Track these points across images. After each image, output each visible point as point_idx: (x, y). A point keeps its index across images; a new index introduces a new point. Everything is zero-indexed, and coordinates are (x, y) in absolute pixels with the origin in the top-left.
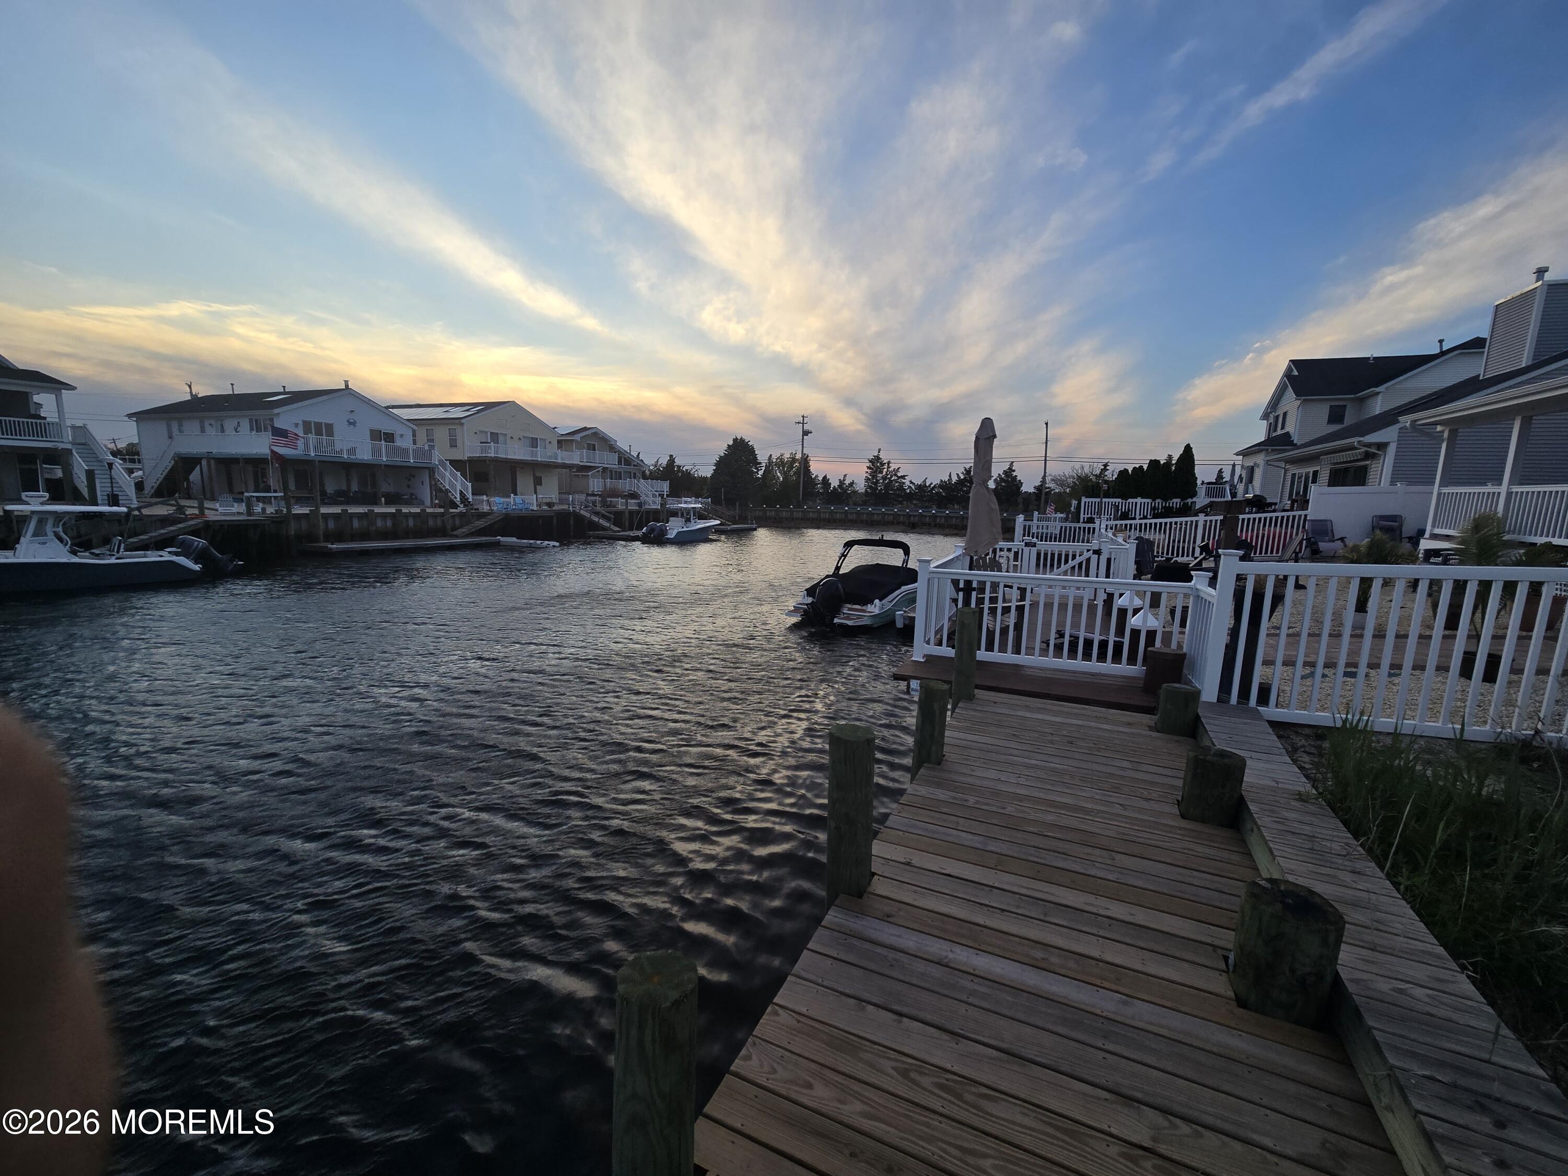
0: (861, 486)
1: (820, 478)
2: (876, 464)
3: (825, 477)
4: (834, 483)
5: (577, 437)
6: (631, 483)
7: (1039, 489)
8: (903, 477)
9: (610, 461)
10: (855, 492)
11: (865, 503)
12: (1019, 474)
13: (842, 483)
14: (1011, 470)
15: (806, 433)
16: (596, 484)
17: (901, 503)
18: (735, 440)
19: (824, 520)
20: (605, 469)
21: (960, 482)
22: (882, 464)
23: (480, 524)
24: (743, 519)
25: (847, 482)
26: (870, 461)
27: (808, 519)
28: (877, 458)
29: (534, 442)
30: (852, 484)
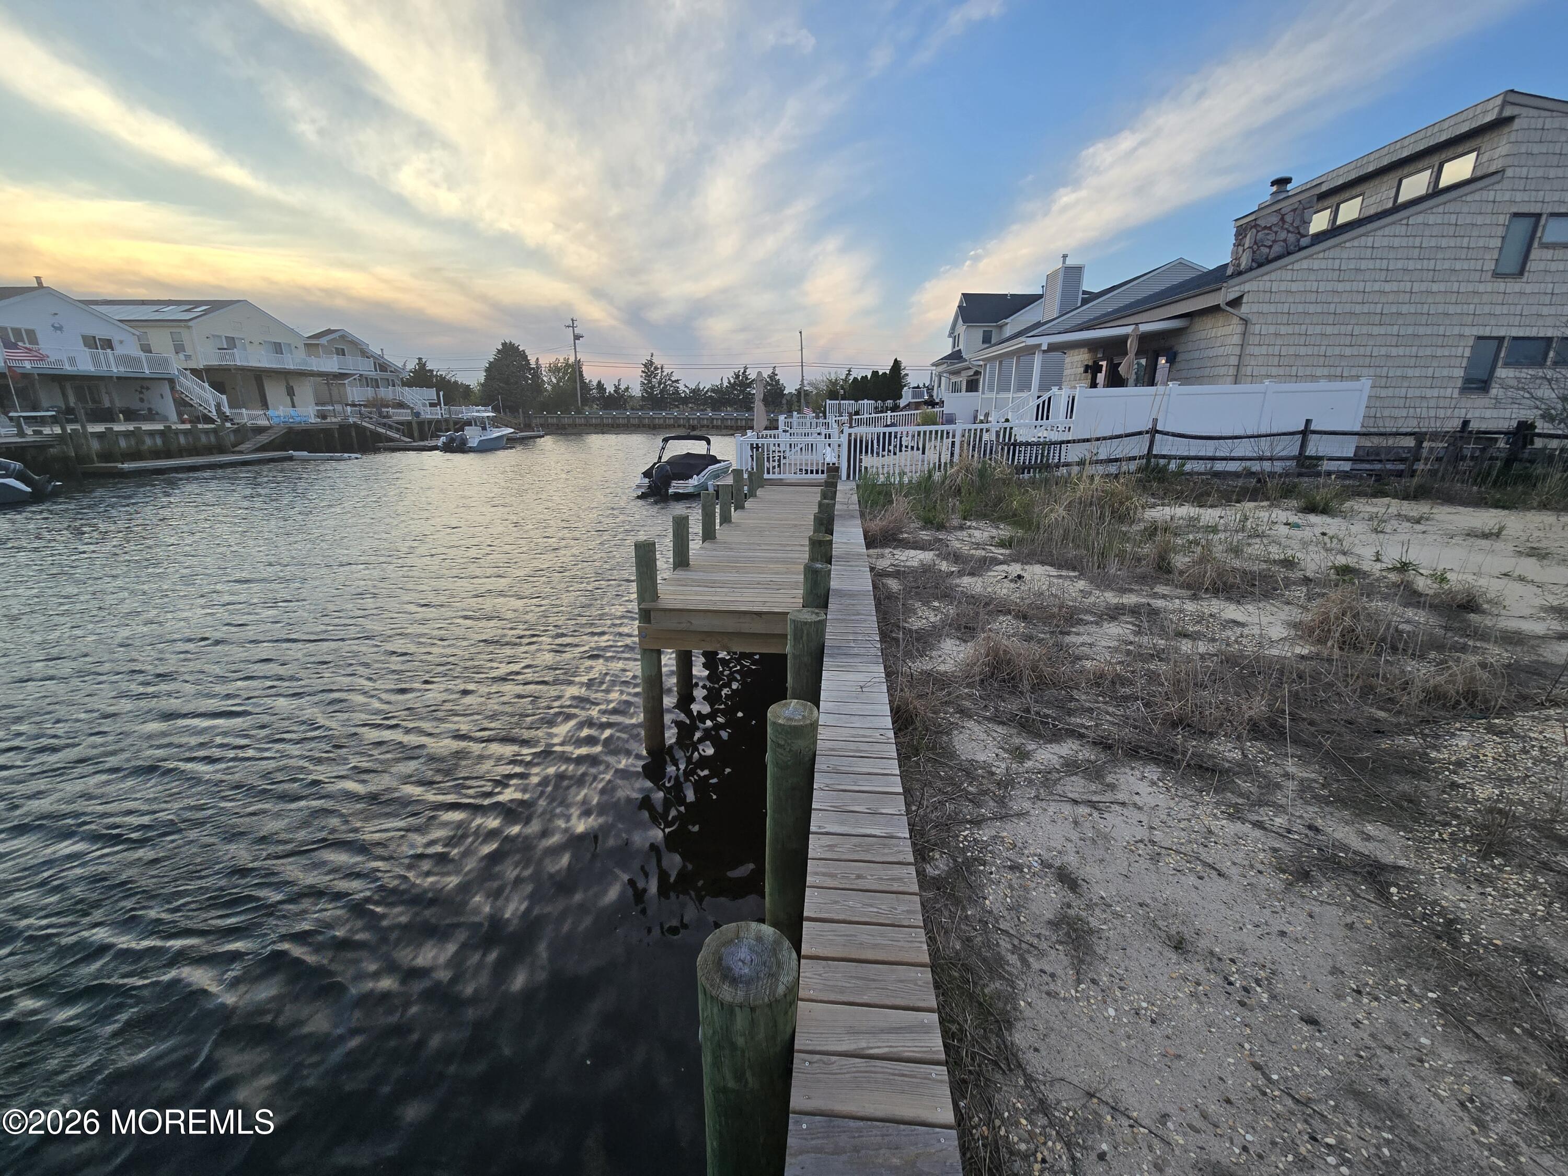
0: (636, 391)
1: (595, 383)
2: (650, 369)
3: (599, 382)
4: (610, 389)
5: (324, 341)
6: (394, 392)
7: (799, 391)
8: (677, 381)
9: (366, 368)
10: (631, 397)
11: (642, 408)
12: (782, 378)
13: (617, 388)
14: (774, 374)
15: (577, 337)
16: (356, 393)
17: (677, 406)
18: (504, 344)
19: (608, 425)
20: (361, 375)
21: (732, 386)
22: (656, 368)
23: (264, 439)
24: (528, 427)
25: (622, 387)
26: (645, 365)
27: (591, 425)
28: (651, 363)
29: (278, 348)
30: (627, 389)
